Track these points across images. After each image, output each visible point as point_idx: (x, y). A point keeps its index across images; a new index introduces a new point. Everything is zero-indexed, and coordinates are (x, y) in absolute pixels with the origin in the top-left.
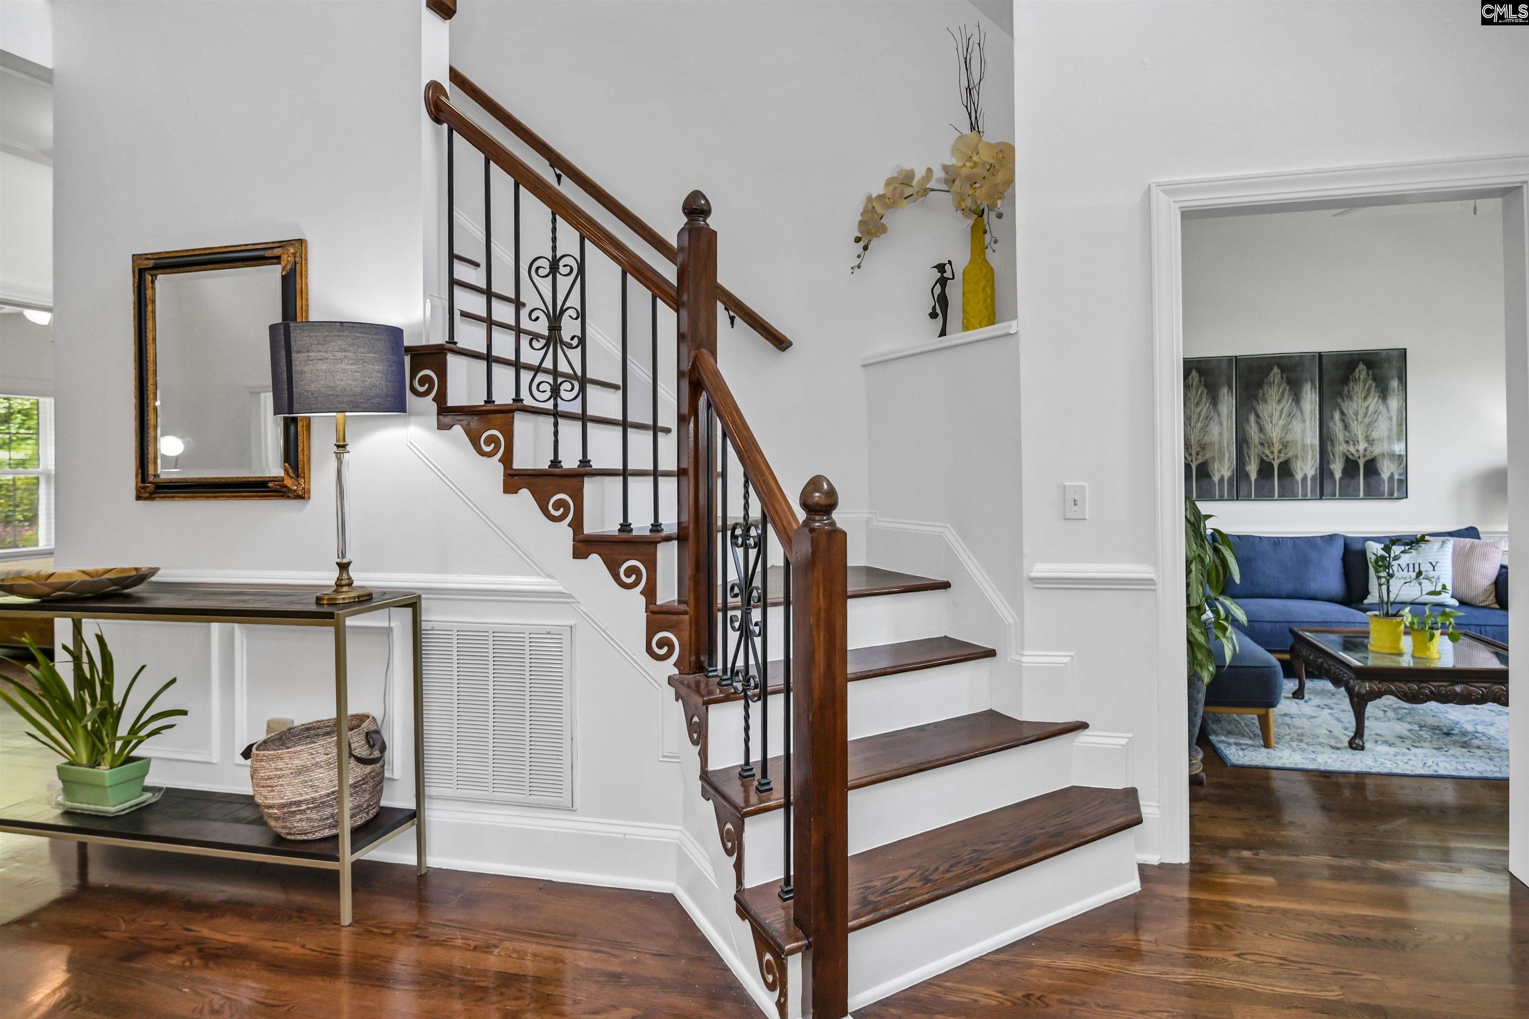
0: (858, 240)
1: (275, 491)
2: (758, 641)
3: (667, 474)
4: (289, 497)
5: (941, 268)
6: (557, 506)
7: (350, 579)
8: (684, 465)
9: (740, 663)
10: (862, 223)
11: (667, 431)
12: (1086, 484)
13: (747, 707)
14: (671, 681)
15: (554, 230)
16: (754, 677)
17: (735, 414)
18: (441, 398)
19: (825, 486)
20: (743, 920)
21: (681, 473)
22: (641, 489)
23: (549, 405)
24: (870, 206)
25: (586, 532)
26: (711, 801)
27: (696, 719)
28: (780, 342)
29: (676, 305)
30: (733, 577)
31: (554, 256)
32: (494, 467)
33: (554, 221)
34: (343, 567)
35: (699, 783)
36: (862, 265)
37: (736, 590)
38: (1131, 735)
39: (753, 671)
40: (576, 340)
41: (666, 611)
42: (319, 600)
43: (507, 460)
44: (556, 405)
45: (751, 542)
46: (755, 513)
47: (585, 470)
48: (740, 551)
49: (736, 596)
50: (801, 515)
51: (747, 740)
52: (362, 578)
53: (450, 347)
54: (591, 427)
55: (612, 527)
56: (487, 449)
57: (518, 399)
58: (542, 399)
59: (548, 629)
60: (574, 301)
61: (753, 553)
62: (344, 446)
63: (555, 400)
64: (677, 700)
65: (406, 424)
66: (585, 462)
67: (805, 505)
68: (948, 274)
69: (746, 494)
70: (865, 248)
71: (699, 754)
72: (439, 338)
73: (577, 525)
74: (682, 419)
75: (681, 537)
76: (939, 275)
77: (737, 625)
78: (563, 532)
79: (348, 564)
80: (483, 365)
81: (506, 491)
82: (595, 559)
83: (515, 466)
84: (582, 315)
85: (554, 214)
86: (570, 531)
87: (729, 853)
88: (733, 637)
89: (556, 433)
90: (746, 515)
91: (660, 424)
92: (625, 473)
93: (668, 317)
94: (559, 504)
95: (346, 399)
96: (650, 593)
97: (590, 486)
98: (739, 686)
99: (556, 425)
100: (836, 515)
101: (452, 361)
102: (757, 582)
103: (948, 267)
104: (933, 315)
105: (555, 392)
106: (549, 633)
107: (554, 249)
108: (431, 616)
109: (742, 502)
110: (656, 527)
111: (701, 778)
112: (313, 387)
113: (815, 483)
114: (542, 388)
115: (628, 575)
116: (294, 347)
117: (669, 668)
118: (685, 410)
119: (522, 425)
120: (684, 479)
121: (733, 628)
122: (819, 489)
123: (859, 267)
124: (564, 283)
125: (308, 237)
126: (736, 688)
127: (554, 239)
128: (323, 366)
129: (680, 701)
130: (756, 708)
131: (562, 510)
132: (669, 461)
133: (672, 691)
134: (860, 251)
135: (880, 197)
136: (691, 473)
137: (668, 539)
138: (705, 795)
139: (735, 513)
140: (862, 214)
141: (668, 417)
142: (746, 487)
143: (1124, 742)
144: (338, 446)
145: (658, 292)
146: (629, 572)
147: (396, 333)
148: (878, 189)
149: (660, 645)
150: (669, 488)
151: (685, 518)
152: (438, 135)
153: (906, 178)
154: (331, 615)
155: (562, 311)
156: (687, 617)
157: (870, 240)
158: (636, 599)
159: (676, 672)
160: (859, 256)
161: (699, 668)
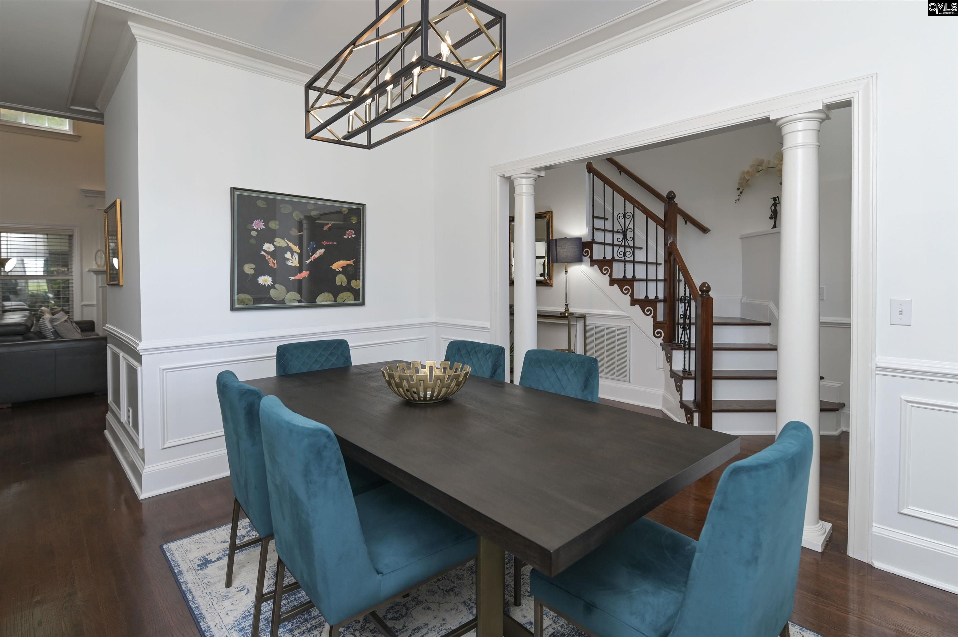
0: (738, 189)
1: (544, 284)
2: (688, 331)
3: (660, 280)
4: (548, 286)
5: (775, 199)
6: (626, 290)
7: (568, 309)
8: (666, 278)
9: (683, 339)
10: (739, 183)
11: (660, 264)
12: (825, 287)
13: (685, 351)
14: (661, 344)
15: (625, 204)
16: (687, 342)
17: (682, 262)
18: (591, 257)
19: (707, 285)
20: (682, 409)
21: (665, 280)
22: (652, 285)
23: (623, 258)
24: (743, 176)
25: (634, 298)
26: (673, 378)
27: (669, 355)
28: (704, 230)
29: (663, 227)
30: (681, 312)
31: (625, 212)
32: (607, 278)
33: (625, 202)
34: (567, 305)
35: (669, 373)
36: (740, 199)
37: (682, 316)
38: (842, 383)
39: (687, 340)
40: (631, 238)
41: (660, 323)
42: (561, 314)
43: (611, 276)
44: (625, 259)
45: (687, 301)
46: (688, 294)
47: (634, 279)
48: (683, 304)
49: (682, 318)
50: (700, 293)
51: (685, 361)
52: (571, 310)
53: (593, 242)
54: (636, 265)
55: (643, 297)
56: (605, 272)
57: (613, 257)
58: (621, 257)
59: (623, 327)
60: (631, 226)
61: (687, 305)
62: (567, 271)
63: (625, 257)
64: (663, 351)
65: (581, 265)
66: (634, 276)
67: (700, 290)
68: (777, 202)
69: (685, 288)
70: (741, 193)
71: (670, 365)
72: (590, 240)
73: (632, 295)
74: (665, 261)
75: (665, 300)
76: (773, 202)
77: (682, 327)
78: (628, 298)
79: (568, 304)
80: (603, 246)
81: (610, 285)
82: (637, 306)
83: (613, 278)
84: (633, 230)
85: (625, 200)
86: (630, 297)
87: (678, 391)
88: (681, 330)
89: (625, 267)
90: (685, 294)
91: (658, 262)
92: (647, 280)
93: (661, 231)
94: (626, 289)
95: (570, 259)
96: (654, 317)
97: (636, 284)
98: (682, 345)
99: (625, 265)
100: (710, 293)
101: (595, 246)
102: (688, 313)
103: (777, 199)
104: (771, 218)
105: (625, 254)
106: (623, 328)
107: (625, 210)
108: (588, 321)
109: (684, 290)
110: (657, 297)
111: (670, 371)
112: (562, 256)
113: (704, 284)
114: (621, 253)
115: (648, 312)
116: (558, 246)
117: (660, 340)
118: (667, 259)
119: (615, 265)
120: (666, 283)
121: (681, 328)
122: (705, 286)
123: (738, 200)
124: (628, 221)
125: (553, 210)
126: (681, 346)
127: (625, 207)
128: (565, 250)
129: (664, 351)
130: (687, 352)
131: (627, 291)
132: (661, 276)
133: (661, 348)
134: (739, 194)
135: (748, 172)
136: (668, 280)
137: (660, 301)
138: (672, 377)
139: (682, 294)
140: (739, 180)
141: (661, 260)
142: (685, 285)
143: (839, 385)
144: (566, 272)
145: (658, 223)
146: (648, 310)
147: (580, 239)
148: (747, 168)
149: (658, 333)
150: (661, 285)
151: (666, 295)
152: (590, 176)
153: (761, 163)
154: (567, 317)
155: (627, 230)
156: (666, 325)
157: (743, 189)
158: (650, 319)
159: (663, 342)
160: (739, 195)
161: (670, 342)
